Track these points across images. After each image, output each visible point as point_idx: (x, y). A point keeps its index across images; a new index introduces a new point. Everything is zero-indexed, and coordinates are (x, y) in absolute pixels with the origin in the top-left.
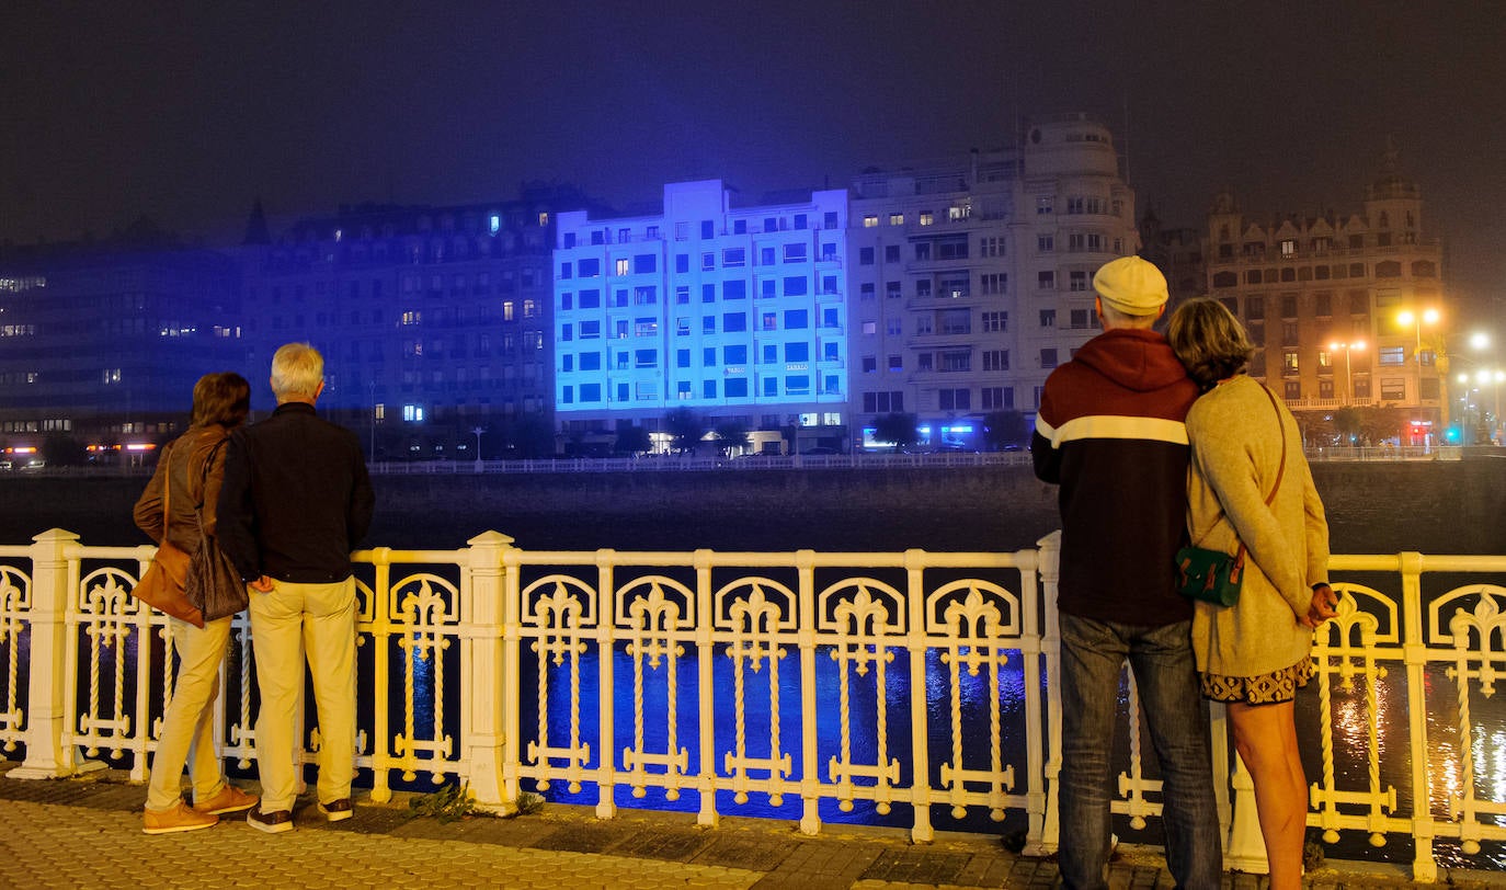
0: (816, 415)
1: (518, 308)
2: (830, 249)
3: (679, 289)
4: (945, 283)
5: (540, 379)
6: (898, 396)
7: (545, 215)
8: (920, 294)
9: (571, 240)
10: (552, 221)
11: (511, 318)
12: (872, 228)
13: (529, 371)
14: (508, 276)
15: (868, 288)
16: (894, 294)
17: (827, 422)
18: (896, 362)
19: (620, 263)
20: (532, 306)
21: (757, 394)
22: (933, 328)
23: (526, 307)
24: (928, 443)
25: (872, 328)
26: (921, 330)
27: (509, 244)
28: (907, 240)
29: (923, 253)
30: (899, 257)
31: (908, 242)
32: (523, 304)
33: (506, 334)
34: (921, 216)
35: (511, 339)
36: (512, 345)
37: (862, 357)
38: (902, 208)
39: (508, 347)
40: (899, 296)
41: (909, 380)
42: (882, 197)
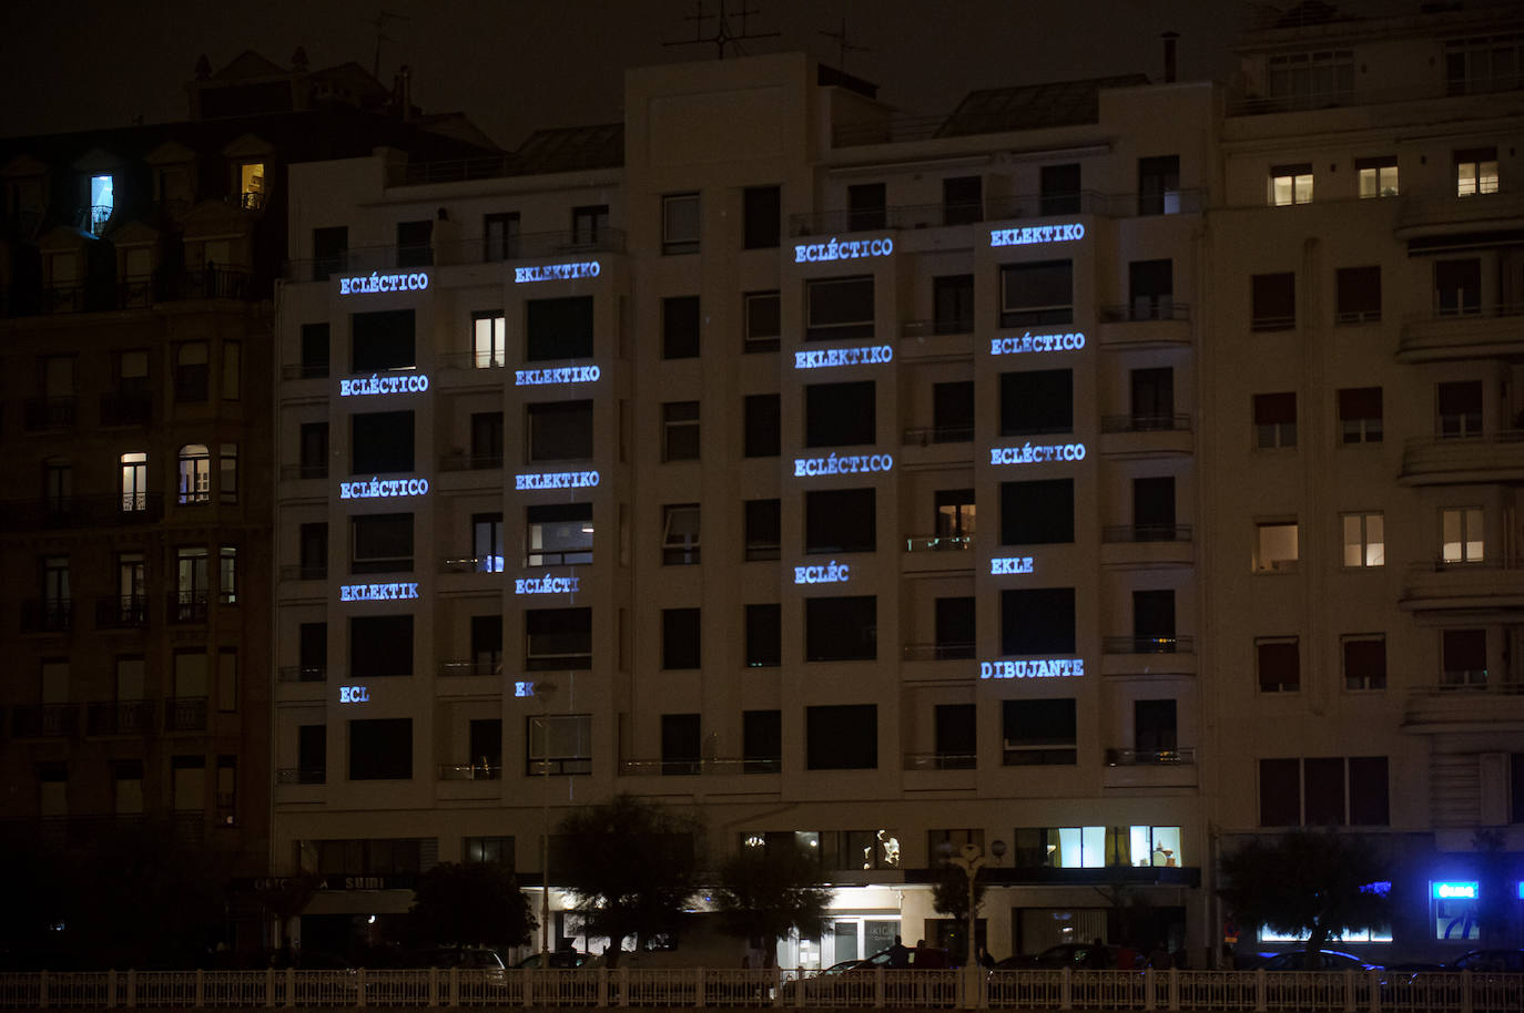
0: (1102, 831)
1: (163, 473)
3: (670, 410)
5: (227, 702)
6: (1372, 772)
7: (259, 170)
8: (1450, 429)
9: (334, 253)
10: (278, 188)
11: (141, 506)
12: (1294, 207)
13: (192, 678)
14: (135, 366)
15: (1274, 411)
16: (1363, 427)
17: (1139, 853)
19: (483, 325)
20: (204, 466)
23: (187, 468)
24: (1475, 933)
25: (1286, 544)
27: (140, 265)
28: (1410, 248)
29: (1460, 291)
30: (1378, 306)
31: (1411, 255)
32: (179, 459)
33: (124, 558)
34: (1461, 167)
35: (140, 575)
36: (141, 592)
37: (1255, 642)
38: (1398, 140)
39: (127, 601)
40: (1375, 437)
41: (1409, 722)
42: (1332, 106)
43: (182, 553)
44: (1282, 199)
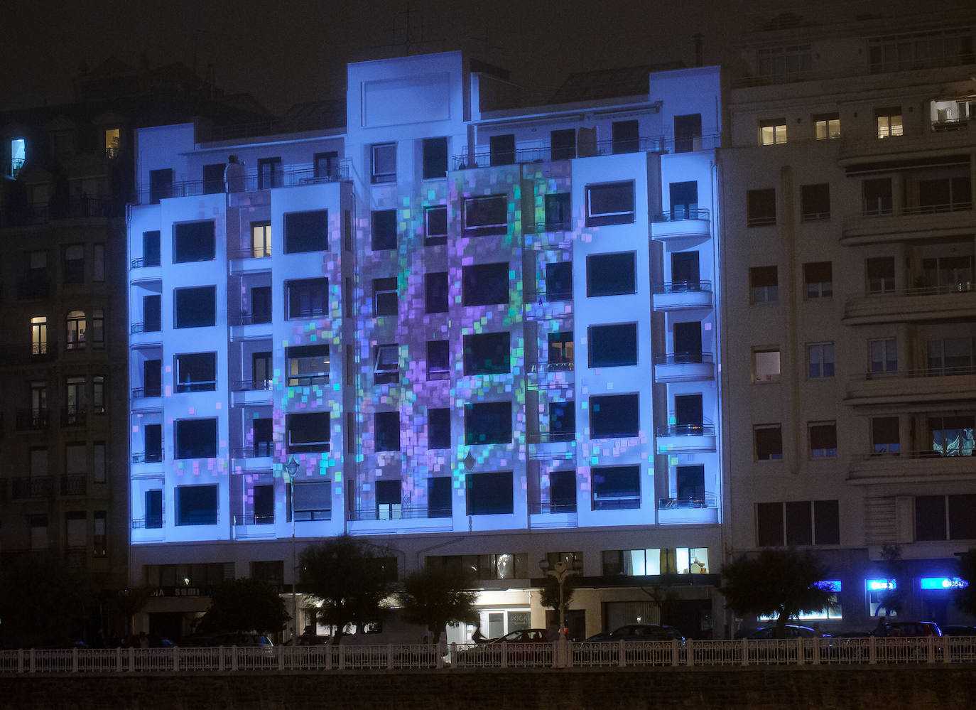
0: (658, 552)
1: (57, 329)
2: (685, 195)
3: (377, 284)
4: (929, 264)
5: (100, 477)
6: (829, 510)
7: (117, 133)
8: (875, 287)
9: (163, 186)
10: (128, 144)
11: (44, 351)
12: (775, 146)
13: (77, 461)
14: (38, 261)
15: (763, 277)
16: (820, 287)
17: (682, 566)
18: (823, 437)
19: (258, 231)
20: (82, 325)
21: (534, 507)
22: (902, 365)
23: (72, 326)
25: (772, 364)
26: (876, 366)
27: (41, 195)
28: (847, 172)
29: (880, 200)
30: (828, 209)
31: (848, 176)
32: (67, 320)
33: (34, 385)
34: (879, 119)
35: (44, 395)
36: (44, 406)
37: (753, 428)
38: (839, 103)
39: (36, 412)
40: (828, 294)
41: (851, 477)
42: (798, 81)
43: (70, 381)
44: (767, 141)
